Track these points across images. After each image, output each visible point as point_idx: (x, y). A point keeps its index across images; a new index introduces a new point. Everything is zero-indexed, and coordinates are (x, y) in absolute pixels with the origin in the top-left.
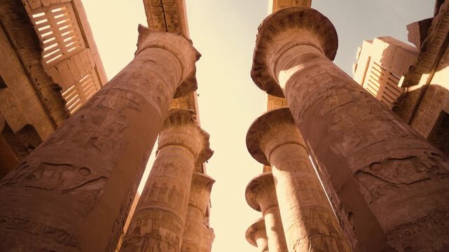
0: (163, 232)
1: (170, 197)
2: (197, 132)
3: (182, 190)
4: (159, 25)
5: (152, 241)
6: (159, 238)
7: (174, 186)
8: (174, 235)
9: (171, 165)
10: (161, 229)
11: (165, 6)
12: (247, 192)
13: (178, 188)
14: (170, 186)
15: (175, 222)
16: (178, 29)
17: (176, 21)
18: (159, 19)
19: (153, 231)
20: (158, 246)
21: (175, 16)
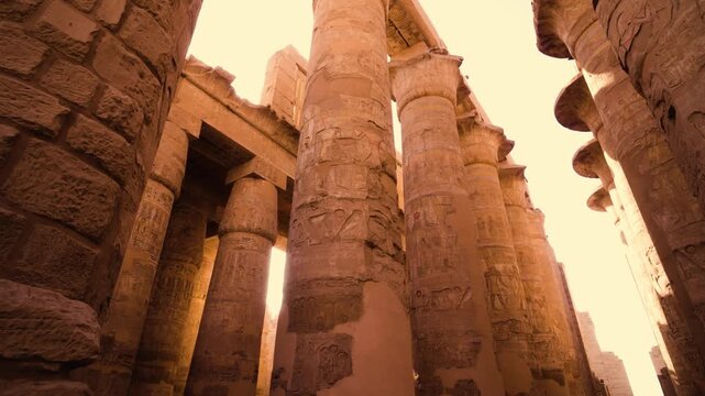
0: (499, 267)
1: (490, 231)
2: (486, 134)
3: (500, 218)
4: (397, 44)
5: (493, 278)
6: (498, 274)
7: (490, 217)
8: (509, 266)
9: (476, 193)
10: (496, 266)
11: (396, 23)
12: (574, 164)
13: (494, 218)
14: (485, 218)
15: (507, 254)
16: (421, 37)
17: (414, 31)
18: (394, 38)
19: (490, 269)
20: (500, 280)
21: (412, 26)
